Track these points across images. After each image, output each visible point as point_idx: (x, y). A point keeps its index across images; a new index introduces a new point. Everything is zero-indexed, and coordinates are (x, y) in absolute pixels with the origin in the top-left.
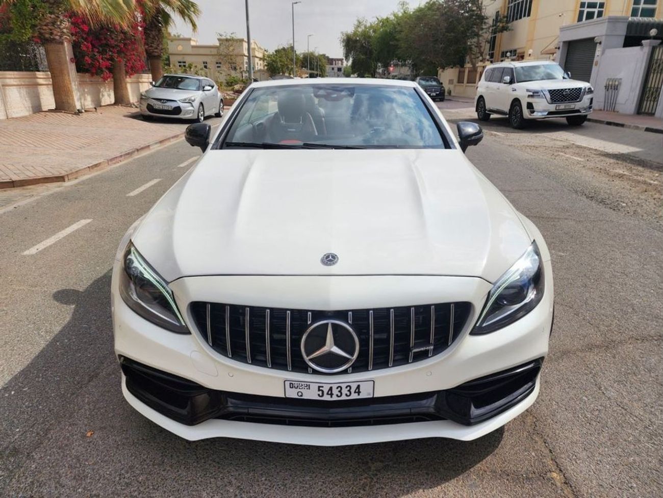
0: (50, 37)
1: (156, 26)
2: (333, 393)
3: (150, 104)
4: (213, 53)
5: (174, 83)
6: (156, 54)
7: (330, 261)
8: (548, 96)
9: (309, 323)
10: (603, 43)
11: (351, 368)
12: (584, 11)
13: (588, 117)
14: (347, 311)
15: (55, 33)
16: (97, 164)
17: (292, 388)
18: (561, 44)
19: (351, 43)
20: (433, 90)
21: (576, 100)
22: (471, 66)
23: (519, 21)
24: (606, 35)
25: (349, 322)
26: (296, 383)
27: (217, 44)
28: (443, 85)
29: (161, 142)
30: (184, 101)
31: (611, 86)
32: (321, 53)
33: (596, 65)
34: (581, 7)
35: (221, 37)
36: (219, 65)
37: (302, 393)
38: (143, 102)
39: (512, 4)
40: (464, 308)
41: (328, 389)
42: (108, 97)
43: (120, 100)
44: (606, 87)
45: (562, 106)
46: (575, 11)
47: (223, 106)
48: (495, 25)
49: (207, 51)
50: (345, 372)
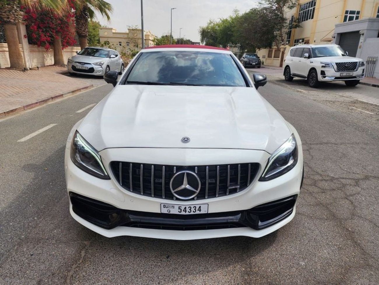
0: (7, 20)
1: (84, 17)
2: (187, 210)
3: (74, 65)
4: (125, 37)
5: (92, 53)
6: (84, 35)
7: (186, 141)
8: (335, 67)
9: (175, 172)
10: (365, 34)
11: (196, 197)
12: (347, 16)
13: (360, 81)
14: (195, 166)
15: (11, 17)
16: (12, 110)
17: (165, 207)
18: (336, 35)
19: (205, 33)
20: (254, 61)
21: (353, 70)
22: (277, 48)
23: (306, 21)
24: (367, 30)
25: (196, 172)
26: (167, 205)
27: (127, 31)
28: (260, 58)
29: (73, 92)
30: (96, 64)
31: (371, 62)
32: (188, 39)
33: (360, 48)
34: (346, 14)
35: (130, 28)
36: (128, 44)
37: (170, 210)
38: (69, 64)
39: (302, 12)
40: (256, 166)
41: (184, 208)
42: (50, 60)
43: (58, 62)
44: (367, 62)
45: (345, 74)
46: (342, 16)
47: (124, 68)
48: (291, 24)
49: (122, 36)
50: (193, 199)
